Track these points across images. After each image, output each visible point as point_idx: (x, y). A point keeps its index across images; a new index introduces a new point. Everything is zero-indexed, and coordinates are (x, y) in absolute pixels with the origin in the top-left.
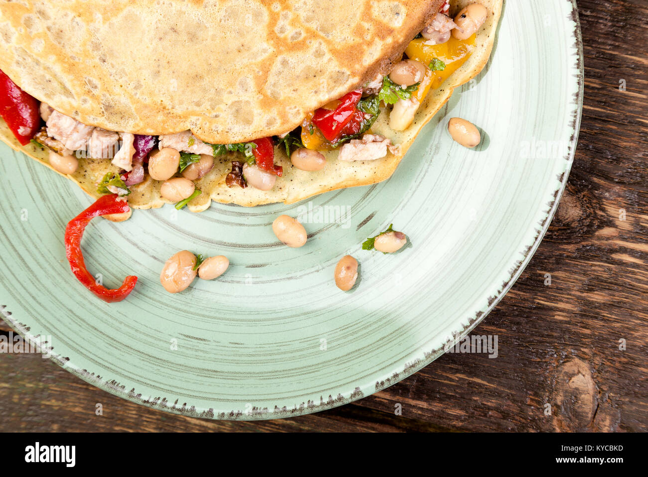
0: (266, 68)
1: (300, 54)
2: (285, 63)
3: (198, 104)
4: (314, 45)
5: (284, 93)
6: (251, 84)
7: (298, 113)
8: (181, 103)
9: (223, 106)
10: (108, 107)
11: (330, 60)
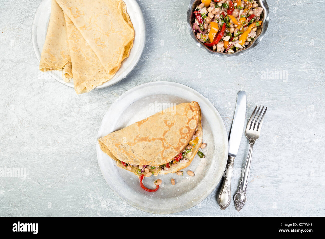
0: (163, 152)
1: (168, 149)
2: (166, 151)
3: (151, 159)
4: (171, 147)
5: (166, 156)
6: (160, 155)
7: (169, 160)
8: (148, 159)
9: (155, 159)
10: (135, 161)
11: (174, 150)
